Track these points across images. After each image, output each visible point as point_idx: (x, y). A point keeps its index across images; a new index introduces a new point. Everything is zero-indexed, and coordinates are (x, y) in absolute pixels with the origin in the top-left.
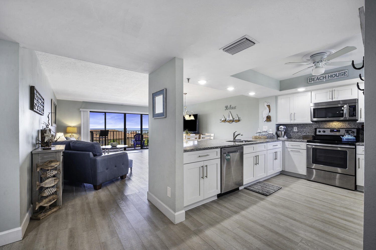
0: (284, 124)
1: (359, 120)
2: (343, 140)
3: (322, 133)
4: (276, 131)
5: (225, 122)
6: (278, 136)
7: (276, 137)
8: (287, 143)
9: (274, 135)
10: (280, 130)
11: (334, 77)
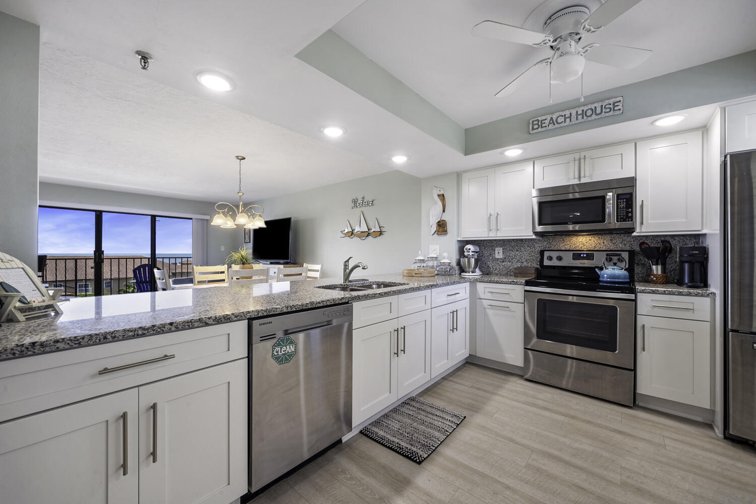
0: (475, 241)
1: (638, 230)
2: (601, 279)
3: (555, 263)
4: (458, 257)
5: (352, 237)
6: (462, 270)
7: (457, 272)
8: (480, 287)
9: (452, 268)
10: (466, 254)
11: (591, 116)
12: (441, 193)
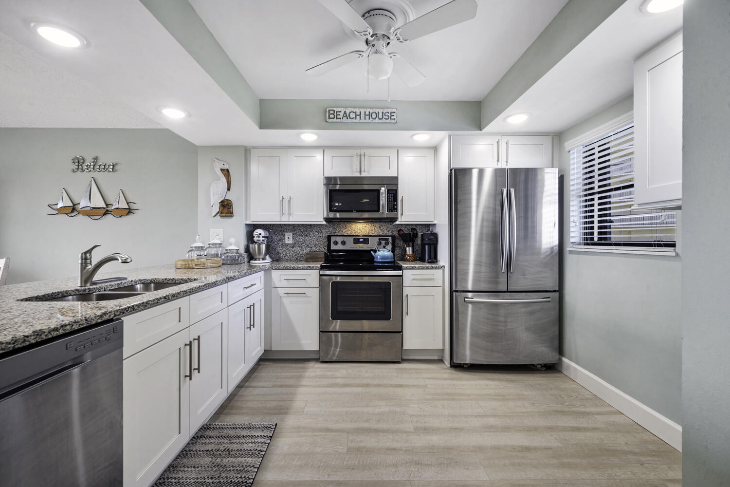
1: (399, 220)
2: (375, 260)
3: (340, 247)
4: (246, 244)
5: (73, 214)
6: (251, 257)
7: (246, 260)
8: (275, 274)
9: (241, 255)
10: (255, 239)
11: (375, 119)
12: (226, 167)
